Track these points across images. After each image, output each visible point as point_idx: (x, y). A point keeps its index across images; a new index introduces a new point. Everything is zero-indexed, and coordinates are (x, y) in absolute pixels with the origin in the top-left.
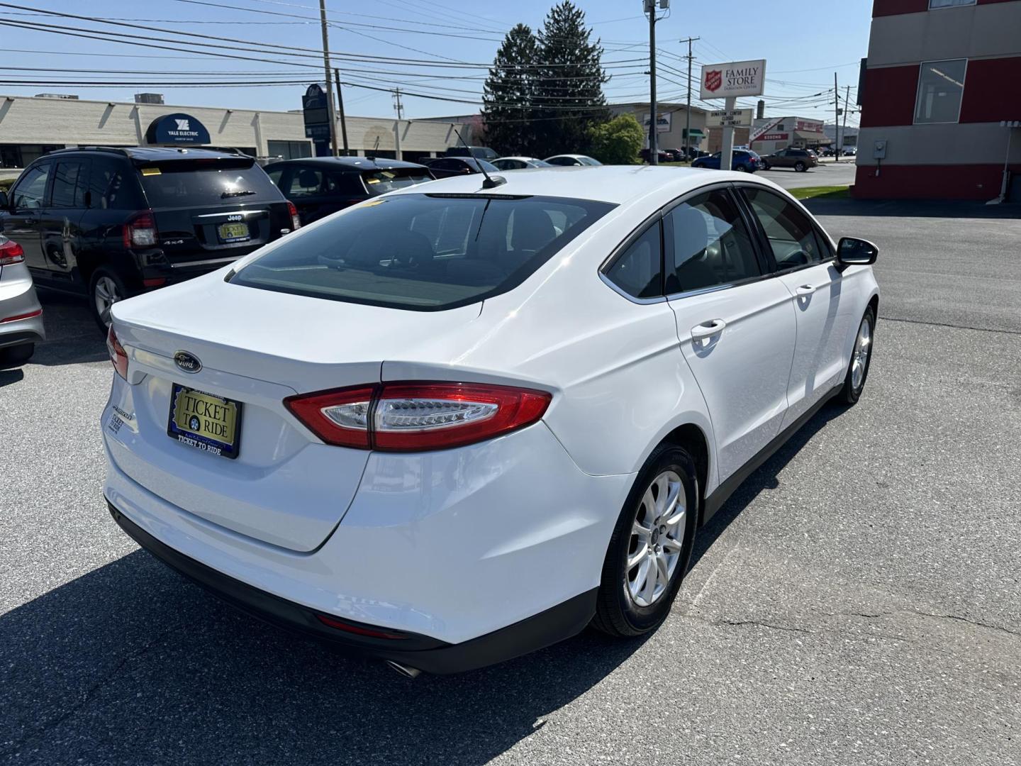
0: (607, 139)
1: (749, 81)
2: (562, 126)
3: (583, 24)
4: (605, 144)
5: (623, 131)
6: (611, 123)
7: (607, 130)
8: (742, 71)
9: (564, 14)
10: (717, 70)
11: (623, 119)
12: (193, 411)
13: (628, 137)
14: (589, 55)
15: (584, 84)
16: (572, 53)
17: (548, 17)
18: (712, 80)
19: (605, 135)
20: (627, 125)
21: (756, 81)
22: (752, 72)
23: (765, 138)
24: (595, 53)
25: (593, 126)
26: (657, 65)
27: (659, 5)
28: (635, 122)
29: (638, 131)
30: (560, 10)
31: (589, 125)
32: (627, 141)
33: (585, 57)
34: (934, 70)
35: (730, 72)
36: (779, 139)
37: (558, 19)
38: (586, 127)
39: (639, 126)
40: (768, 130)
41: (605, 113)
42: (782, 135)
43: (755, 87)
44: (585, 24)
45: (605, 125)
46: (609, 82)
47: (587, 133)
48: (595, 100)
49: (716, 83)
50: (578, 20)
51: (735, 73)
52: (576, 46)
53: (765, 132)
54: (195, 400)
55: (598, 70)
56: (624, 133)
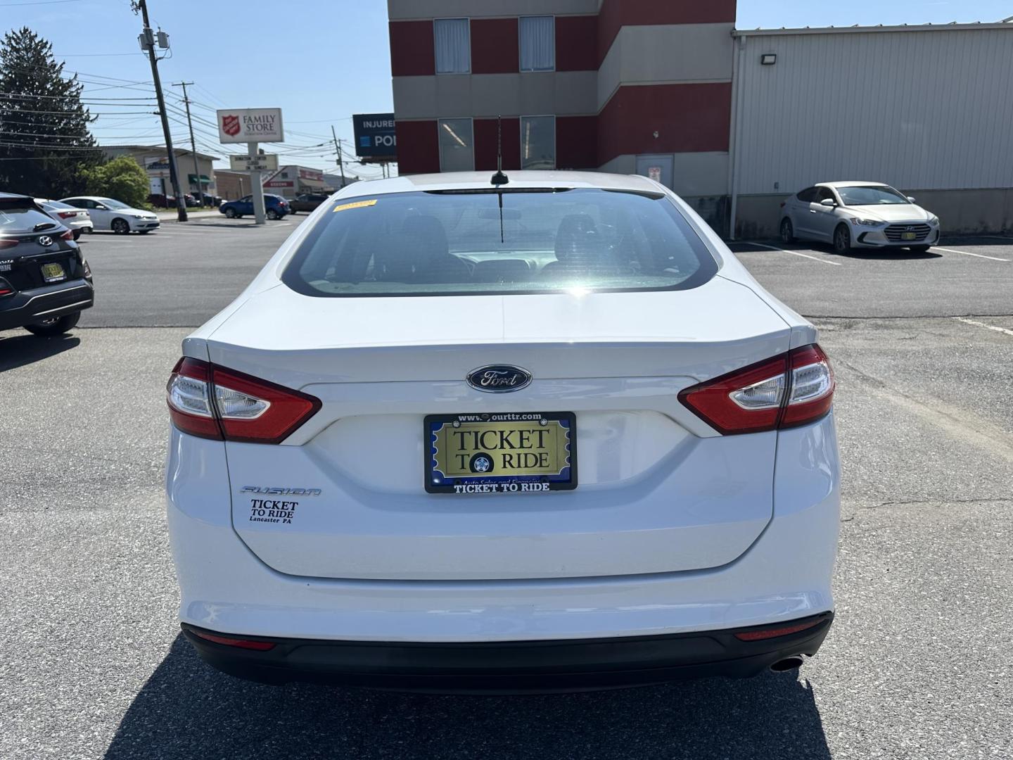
0: (106, 183)
1: (268, 127)
2: (46, 168)
3: (51, 55)
4: (105, 188)
5: (123, 175)
6: (108, 165)
7: (104, 173)
8: (260, 118)
9: (24, 43)
10: (234, 115)
11: (121, 162)
12: (477, 448)
13: (131, 180)
14: (66, 90)
15: (65, 121)
16: (42, 87)
17: (3, 43)
18: (230, 125)
19: (103, 178)
20: (127, 169)
21: (275, 127)
22: (270, 119)
23: (272, 184)
24: (73, 89)
25: (84, 168)
26: (166, 106)
27: (157, 43)
28: (136, 165)
29: (141, 175)
30: (18, 37)
31: (80, 167)
32: (131, 185)
33: (61, 93)
34: (446, 126)
35: (248, 118)
36: (284, 186)
37: (17, 47)
38: (76, 170)
39: (142, 170)
40: (274, 177)
41: (98, 155)
42: (287, 182)
43: (275, 133)
44: (55, 56)
45: (100, 167)
46: (95, 121)
47: (80, 176)
48: (82, 140)
49: (234, 128)
50: (45, 51)
51: (253, 119)
52: (47, 80)
53: (271, 179)
54: (476, 433)
55: (80, 108)
56: (125, 177)
